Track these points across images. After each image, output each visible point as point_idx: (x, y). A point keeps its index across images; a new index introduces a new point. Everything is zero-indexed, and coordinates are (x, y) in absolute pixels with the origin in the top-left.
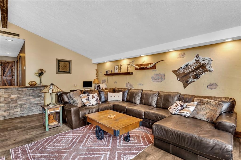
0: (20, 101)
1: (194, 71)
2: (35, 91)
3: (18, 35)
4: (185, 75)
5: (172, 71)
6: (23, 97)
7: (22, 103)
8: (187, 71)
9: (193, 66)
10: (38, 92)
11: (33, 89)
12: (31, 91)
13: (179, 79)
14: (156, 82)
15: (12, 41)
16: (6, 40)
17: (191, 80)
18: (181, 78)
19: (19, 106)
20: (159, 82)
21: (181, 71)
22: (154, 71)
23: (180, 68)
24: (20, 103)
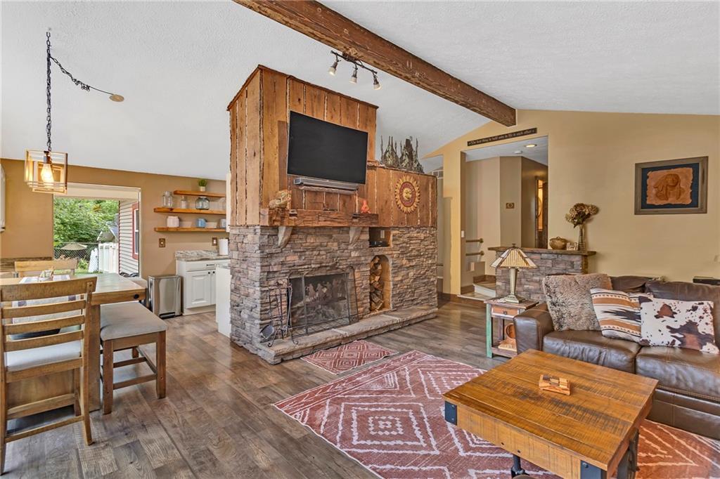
0: (526, 283)
2: (558, 264)
3: (534, 131)
6: (532, 274)
7: (531, 287)
10: (564, 267)
11: (553, 257)
12: (549, 264)
15: (536, 145)
16: (525, 146)
19: (525, 293)
24: (527, 286)
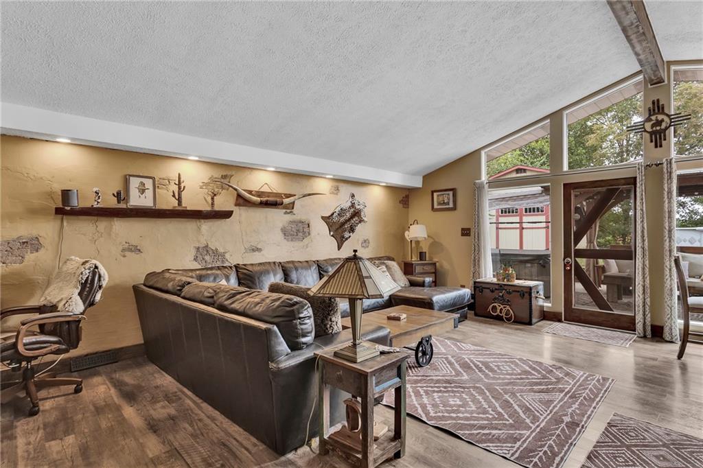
1: (349, 220)
4: (340, 227)
5: (322, 217)
8: (342, 219)
9: (349, 211)
13: (332, 233)
14: (292, 240)
17: (346, 235)
18: (335, 231)
20: (299, 239)
21: (335, 218)
22: (289, 213)
23: (333, 214)
